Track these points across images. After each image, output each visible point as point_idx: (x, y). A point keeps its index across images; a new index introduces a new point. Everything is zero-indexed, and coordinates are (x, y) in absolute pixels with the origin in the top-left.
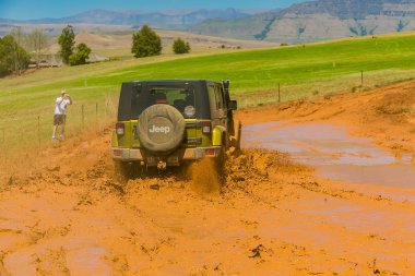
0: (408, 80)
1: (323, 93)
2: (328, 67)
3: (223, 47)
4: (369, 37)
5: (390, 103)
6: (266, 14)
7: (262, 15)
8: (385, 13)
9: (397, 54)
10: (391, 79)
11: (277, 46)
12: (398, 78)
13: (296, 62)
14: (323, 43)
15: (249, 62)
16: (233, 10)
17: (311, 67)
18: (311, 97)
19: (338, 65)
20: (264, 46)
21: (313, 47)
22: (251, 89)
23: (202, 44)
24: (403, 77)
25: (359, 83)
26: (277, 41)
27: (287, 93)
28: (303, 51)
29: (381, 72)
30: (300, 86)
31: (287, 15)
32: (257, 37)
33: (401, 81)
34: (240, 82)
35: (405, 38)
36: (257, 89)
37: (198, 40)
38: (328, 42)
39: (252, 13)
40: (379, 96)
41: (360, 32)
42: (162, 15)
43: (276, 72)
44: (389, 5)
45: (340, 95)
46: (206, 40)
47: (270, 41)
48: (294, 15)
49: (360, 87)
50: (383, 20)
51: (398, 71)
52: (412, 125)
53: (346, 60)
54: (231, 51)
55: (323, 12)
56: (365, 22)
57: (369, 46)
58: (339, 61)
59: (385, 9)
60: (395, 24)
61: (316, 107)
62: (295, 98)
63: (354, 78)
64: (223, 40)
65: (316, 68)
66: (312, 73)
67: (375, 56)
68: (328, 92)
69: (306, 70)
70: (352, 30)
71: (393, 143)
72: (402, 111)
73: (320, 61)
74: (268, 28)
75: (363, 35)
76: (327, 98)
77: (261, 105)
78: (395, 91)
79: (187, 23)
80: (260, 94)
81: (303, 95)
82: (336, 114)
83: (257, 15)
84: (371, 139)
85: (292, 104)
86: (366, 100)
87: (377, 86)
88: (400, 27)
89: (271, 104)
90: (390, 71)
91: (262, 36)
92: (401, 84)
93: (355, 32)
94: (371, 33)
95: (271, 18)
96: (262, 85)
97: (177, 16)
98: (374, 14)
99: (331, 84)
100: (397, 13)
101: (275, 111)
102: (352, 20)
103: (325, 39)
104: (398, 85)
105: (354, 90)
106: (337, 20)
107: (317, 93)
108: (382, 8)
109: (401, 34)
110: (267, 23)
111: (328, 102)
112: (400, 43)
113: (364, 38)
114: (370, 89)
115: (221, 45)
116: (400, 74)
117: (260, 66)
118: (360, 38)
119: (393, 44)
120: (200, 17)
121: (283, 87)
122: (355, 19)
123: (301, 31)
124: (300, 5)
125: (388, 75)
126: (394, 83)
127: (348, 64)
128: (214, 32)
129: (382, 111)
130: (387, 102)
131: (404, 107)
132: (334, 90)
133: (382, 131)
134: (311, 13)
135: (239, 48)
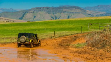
0: (70, 35)
2: (43, 29)
3: (8, 21)
4: (57, 20)
5: (63, 43)
6: (23, 11)
7: (22, 11)
8: (64, 12)
9: (67, 26)
10: (65, 34)
11: (26, 22)
12: (67, 34)
14: (42, 21)
16: (12, 9)
17: (37, 29)
19: (47, 29)
20: (22, 21)
21: (39, 23)
23: (1, 20)
25: (53, 35)
28: (35, 24)
29: (61, 32)
31: (30, 11)
32: (20, 18)
33: (68, 35)
34: (13, 33)
35: (70, 21)
38: (44, 21)
40: (60, 40)
41: (55, 18)
44: (65, 9)
45: (47, 39)
46: (3, 19)
47: (24, 20)
48: (32, 12)
49: (54, 37)
50: (63, 15)
51: (67, 32)
52: (71, 50)
53: (49, 27)
54: (11, 23)
55: (43, 11)
56: (57, 15)
57: (57, 23)
58: (47, 27)
59: (64, 11)
60: (67, 16)
63: (51, 34)
64: (8, 19)
65: (39, 30)
66: (37, 31)
67: (59, 26)
68: (42, 38)
69: (35, 30)
70: (52, 17)
71: (64, 56)
74: (23, 16)
75: (56, 19)
76: (42, 40)
78: (66, 38)
82: (45, 45)
83: (20, 11)
84: (56, 54)
86: (55, 41)
87: (59, 37)
88: (69, 17)
90: (64, 32)
91: (21, 18)
92: (68, 36)
93: (53, 18)
94: (59, 18)
95: (25, 12)
98: (60, 12)
99: (44, 35)
100: (68, 12)
102: (52, 14)
104: (67, 37)
105: (51, 38)
106: (47, 14)
110: (23, 14)
112: (68, 22)
113: (56, 20)
114: (57, 38)
115: (7, 21)
117: (20, 28)
118: (54, 20)
119: (66, 23)
120: (1, 11)
122: (53, 14)
123: (35, 17)
124: (35, 8)
125: (63, 33)
126: (65, 36)
127: (50, 29)
128: (5, 16)
129: (61, 45)
130: (63, 42)
131: (68, 44)
132: (44, 37)
133: (60, 52)
134: (38, 11)
135: (13, 22)
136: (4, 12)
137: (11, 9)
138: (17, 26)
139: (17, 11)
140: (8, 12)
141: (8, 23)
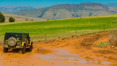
0: (92, 34)
1: (61, 37)
2: (64, 28)
3: (27, 20)
4: (79, 18)
5: (85, 42)
6: (43, 8)
7: (41, 9)
8: (85, 9)
9: (89, 24)
10: (87, 33)
11: (46, 20)
12: (89, 33)
13: (53, 26)
14: (62, 19)
15: (36, 26)
16: (31, 7)
17: (58, 28)
18: (57, 39)
19: (68, 28)
20: (41, 20)
21: (59, 21)
22: (36, 36)
23: (19, 19)
24: (91, 32)
25: (75, 34)
26: (46, 18)
27: (49, 37)
29: (83, 30)
30: (54, 35)
31: (50, 9)
32: (39, 17)
33: (90, 34)
34: (32, 33)
35: (92, 19)
36: (38, 35)
37: (18, 17)
38: (65, 19)
39: (37, 8)
40: (82, 39)
41: (76, 16)
42: (6, 8)
43: (45, 30)
44: (87, 6)
45: (68, 39)
46: (21, 18)
47: (43, 18)
48: (52, 9)
49: (75, 36)
50: (84, 12)
51: (89, 30)
52: (93, 49)
54: (30, 22)
55: (63, 8)
56: (78, 12)
57: (79, 21)
58: (68, 26)
59: (85, 8)
60: (88, 13)
61: (59, 42)
62: (52, 39)
63: (73, 32)
64: (27, 17)
65: (60, 29)
66: (58, 30)
67: (81, 25)
68: (63, 37)
69: (56, 29)
70: (73, 15)
71: (86, 56)
72: (90, 44)
73: (61, 26)
74: (43, 14)
75: (77, 17)
76: (63, 39)
77: (39, 41)
78: (88, 37)
79: (14, 11)
80: (39, 37)
81: (54, 38)
82: (66, 45)
83: (39, 9)
84: (78, 54)
85: (50, 41)
86: (77, 40)
87: (81, 36)
88: (90, 15)
89: (43, 41)
90: (86, 30)
91: (40, 17)
92: (90, 35)
94: (80, 16)
95: (44, 10)
96: (40, 34)
97: (11, 9)
98: (81, 10)
99: (64, 34)
100: (90, 10)
101: (44, 43)
102: (73, 12)
103: (63, 18)
104: (89, 35)
105: (73, 37)
106: (68, 11)
107: (59, 37)
108: (84, 8)
109: (91, 17)
110: (43, 12)
111: (64, 41)
112: (90, 20)
114: (79, 37)
115: (26, 19)
116: (90, 31)
117: (39, 27)
118: (76, 18)
119: (87, 20)
120: (19, 9)
121: (47, 35)
122: (74, 11)
123: (55, 15)
124: (55, 6)
125: (85, 32)
126: (87, 35)
127: (71, 27)
128: (23, 15)
129: (83, 44)
131: (91, 43)
132: (65, 37)
133: (83, 51)
134: (58, 9)
135: (32, 21)
136: (22, 11)
137: (29, 7)
138: (36, 25)
139: (36, 9)
140: (26, 11)
141: (26, 22)
